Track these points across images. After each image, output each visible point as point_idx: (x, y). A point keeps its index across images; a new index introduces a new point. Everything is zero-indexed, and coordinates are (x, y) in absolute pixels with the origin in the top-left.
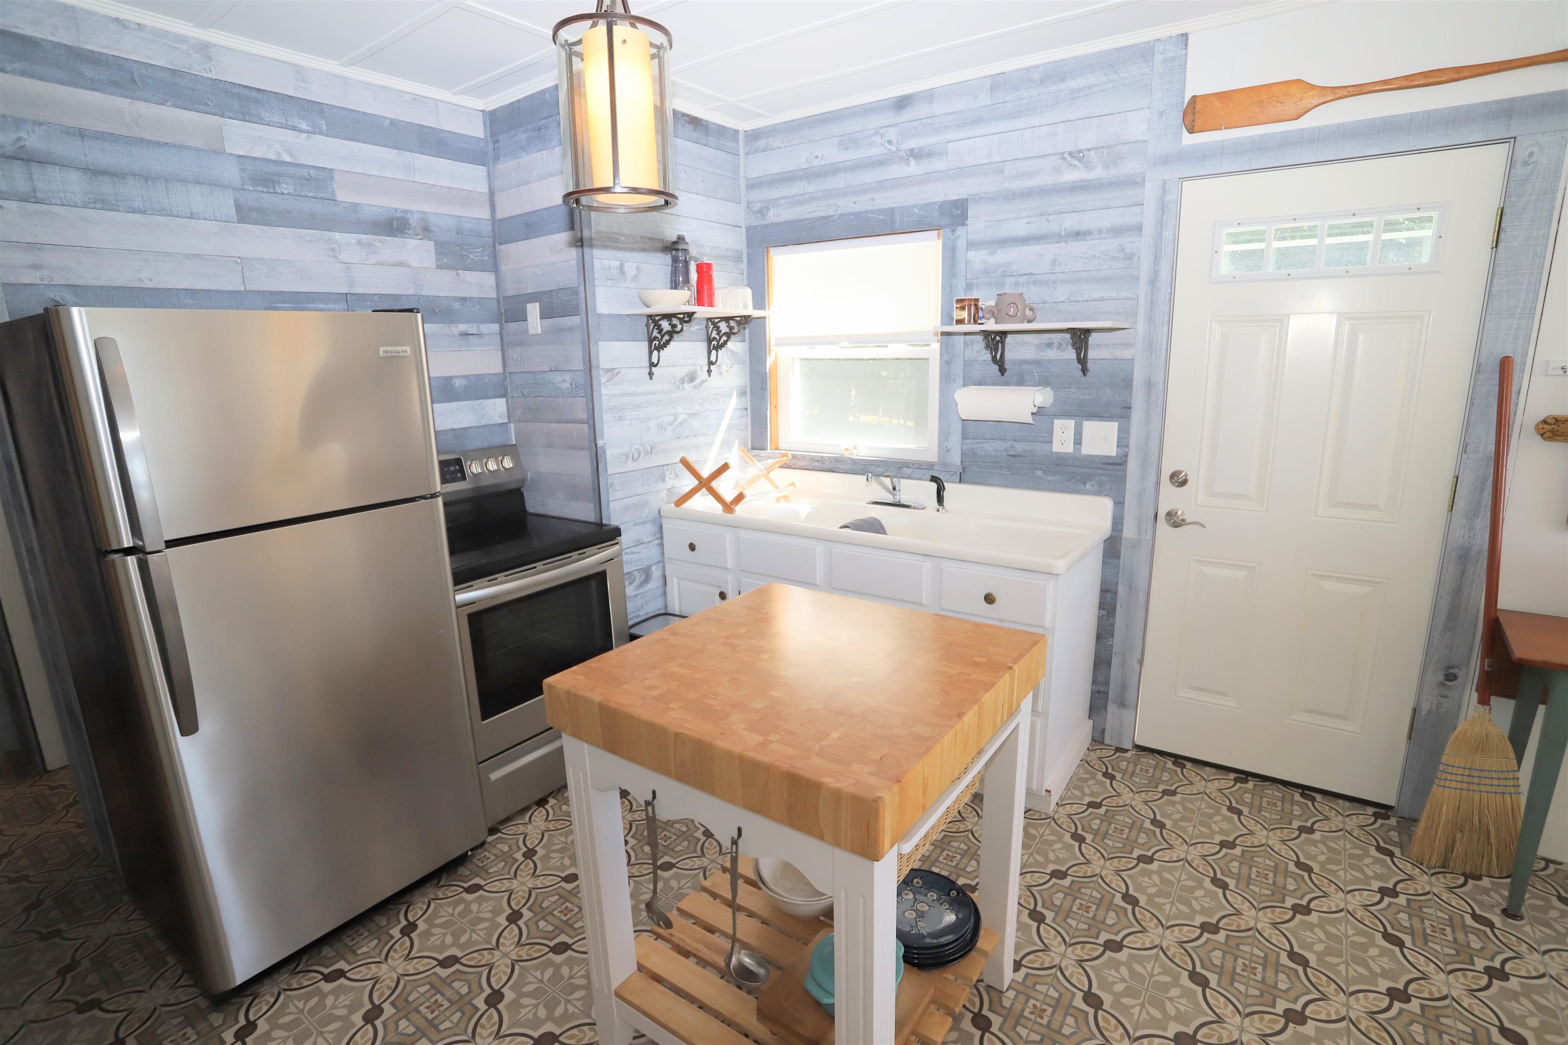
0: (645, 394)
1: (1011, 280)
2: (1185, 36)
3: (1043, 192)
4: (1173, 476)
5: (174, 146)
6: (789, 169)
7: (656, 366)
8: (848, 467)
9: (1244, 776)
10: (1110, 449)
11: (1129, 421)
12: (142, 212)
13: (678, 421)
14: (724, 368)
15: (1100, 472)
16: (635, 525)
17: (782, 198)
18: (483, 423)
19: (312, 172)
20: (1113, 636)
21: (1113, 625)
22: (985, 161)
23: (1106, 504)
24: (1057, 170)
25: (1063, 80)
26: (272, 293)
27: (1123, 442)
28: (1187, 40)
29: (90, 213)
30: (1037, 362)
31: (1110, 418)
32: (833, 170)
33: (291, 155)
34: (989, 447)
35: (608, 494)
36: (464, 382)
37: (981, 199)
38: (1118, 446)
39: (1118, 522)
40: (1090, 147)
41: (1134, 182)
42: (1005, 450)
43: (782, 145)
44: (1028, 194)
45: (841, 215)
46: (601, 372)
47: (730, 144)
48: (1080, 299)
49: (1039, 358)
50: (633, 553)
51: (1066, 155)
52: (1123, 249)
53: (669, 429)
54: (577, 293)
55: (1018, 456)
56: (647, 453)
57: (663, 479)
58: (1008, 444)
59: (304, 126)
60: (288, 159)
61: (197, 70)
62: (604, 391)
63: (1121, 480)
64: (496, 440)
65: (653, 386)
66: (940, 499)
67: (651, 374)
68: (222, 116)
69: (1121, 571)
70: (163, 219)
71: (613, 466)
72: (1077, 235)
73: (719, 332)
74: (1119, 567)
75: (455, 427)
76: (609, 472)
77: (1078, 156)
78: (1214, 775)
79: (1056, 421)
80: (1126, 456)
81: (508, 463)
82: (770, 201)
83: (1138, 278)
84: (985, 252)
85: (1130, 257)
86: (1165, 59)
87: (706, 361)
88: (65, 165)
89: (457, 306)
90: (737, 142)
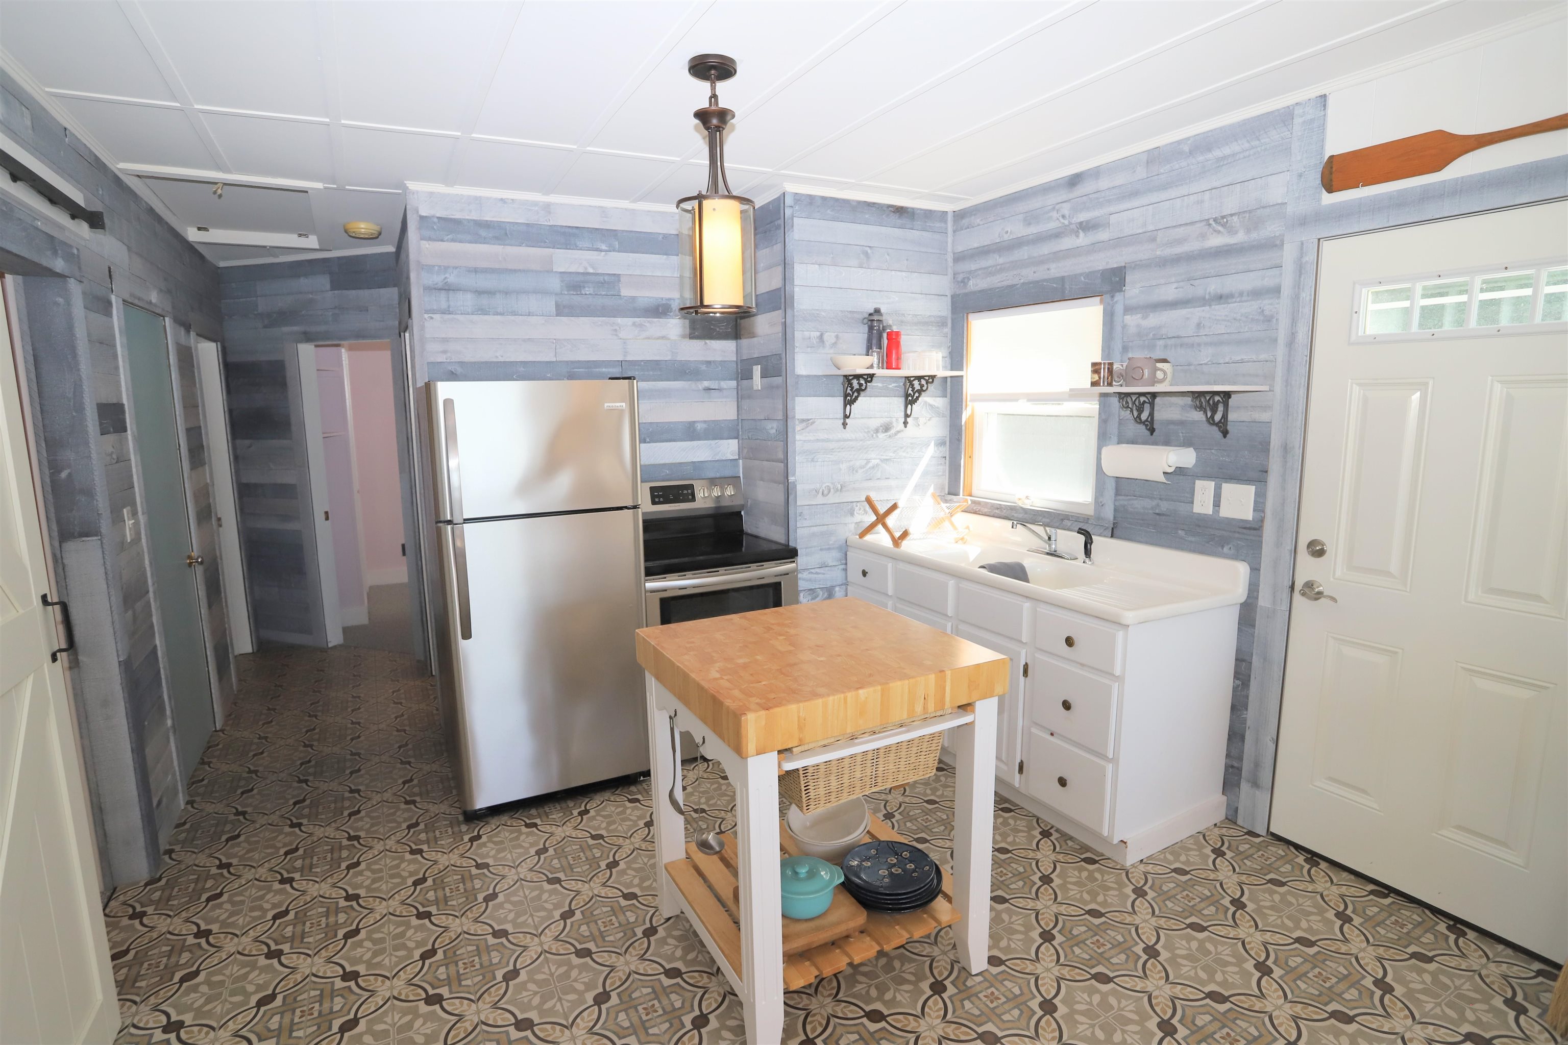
0: (839, 441)
1: (1161, 342)
2: (1324, 97)
3: (1190, 258)
4: (1311, 544)
5: (524, 271)
6: (986, 244)
7: (848, 417)
8: (1021, 516)
9: (1385, 890)
10: (1248, 514)
11: (1266, 485)
12: (502, 314)
13: (870, 465)
14: (922, 421)
15: (1237, 535)
16: (821, 550)
17: (980, 269)
18: (717, 458)
19: (606, 278)
20: (1247, 709)
21: (1247, 697)
22: (1141, 231)
23: (1242, 569)
24: (1203, 236)
25: (1209, 149)
26: (572, 362)
27: (1259, 506)
28: (1325, 101)
29: (475, 318)
30: (1182, 423)
31: (1248, 481)
32: (1018, 243)
33: (593, 268)
34: (1139, 505)
35: (796, 521)
36: (704, 426)
37: (1138, 266)
38: (1254, 510)
39: (1253, 589)
40: (1233, 212)
41: (1274, 244)
42: (1152, 508)
43: (981, 223)
44: (1177, 260)
45: (1023, 284)
46: (797, 422)
47: (938, 225)
48: (1222, 361)
49: (1184, 418)
50: (817, 573)
51: (1211, 222)
52: (1263, 311)
53: (860, 471)
54: (781, 358)
55: (1163, 515)
56: (837, 490)
57: (852, 514)
58: (1154, 503)
59: (604, 247)
60: (591, 271)
61: (543, 222)
62: (798, 437)
63: (1257, 546)
64: (728, 473)
65: (847, 434)
66: (1088, 552)
67: (845, 425)
68: (553, 248)
69: (1256, 639)
70: (513, 318)
71: (802, 499)
72: (1221, 298)
73: (913, 389)
74: (1253, 637)
75: (694, 460)
76: (799, 503)
77: (1222, 221)
78: (1350, 880)
79: (1197, 482)
80: (1262, 520)
81: (730, 491)
82: (970, 272)
83: (1276, 340)
84: (1139, 316)
85: (1269, 319)
86: (1304, 122)
87: (903, 414)
88: (465, 290)
89: (704, 367)
90: (946, 222)
